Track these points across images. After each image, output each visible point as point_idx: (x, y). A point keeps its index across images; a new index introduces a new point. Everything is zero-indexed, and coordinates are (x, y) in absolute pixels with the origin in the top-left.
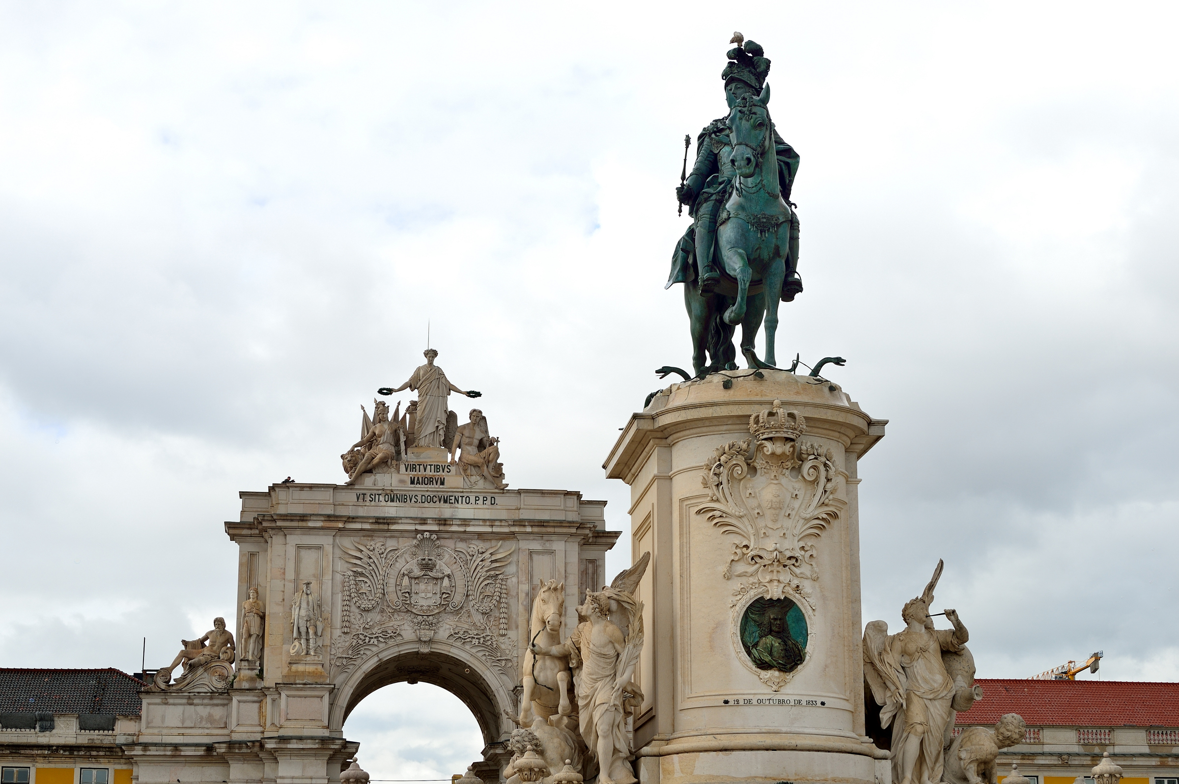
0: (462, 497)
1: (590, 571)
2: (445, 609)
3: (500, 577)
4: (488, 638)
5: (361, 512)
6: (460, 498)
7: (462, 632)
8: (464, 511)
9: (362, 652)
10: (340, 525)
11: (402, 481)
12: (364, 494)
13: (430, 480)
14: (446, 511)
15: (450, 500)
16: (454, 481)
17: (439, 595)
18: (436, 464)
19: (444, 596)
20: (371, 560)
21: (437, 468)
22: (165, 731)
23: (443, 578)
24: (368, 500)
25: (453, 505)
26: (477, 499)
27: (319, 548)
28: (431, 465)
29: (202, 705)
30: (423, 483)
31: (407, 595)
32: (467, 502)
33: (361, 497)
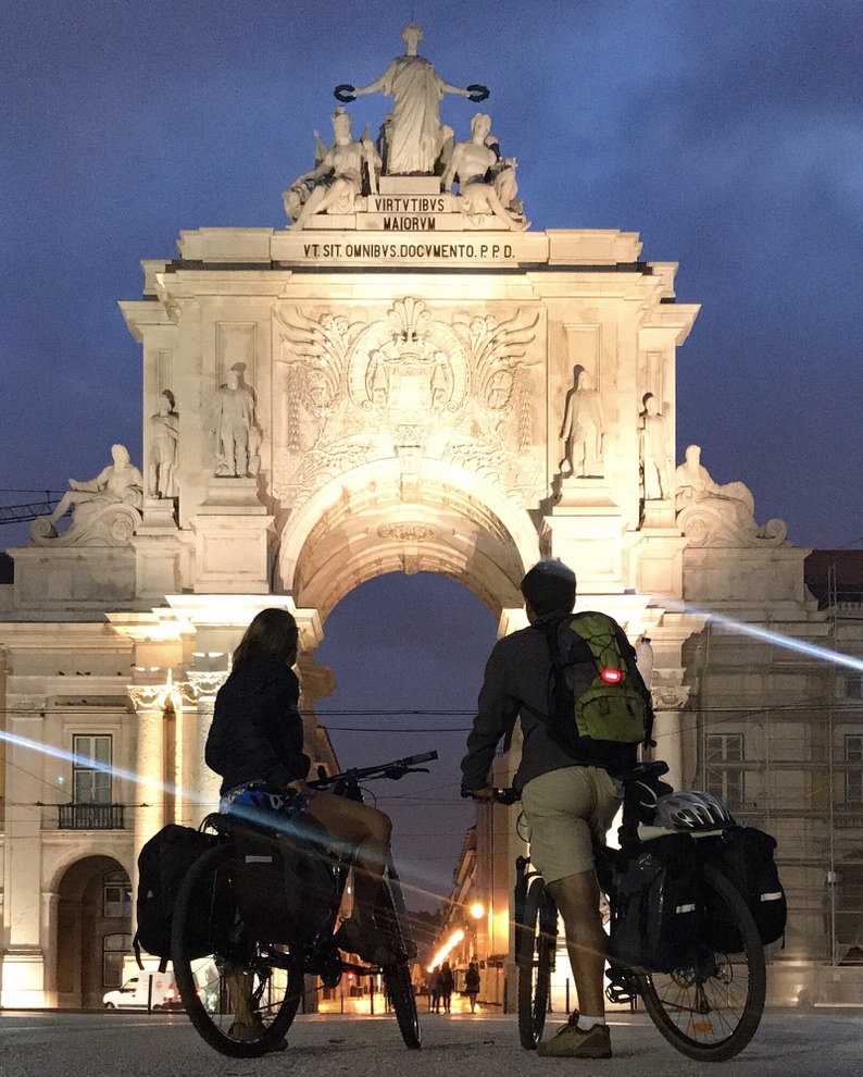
0: (462, 246)
2: (439, 415)
3: (520, 365)
4: (503, 458)
6: (459, 249)
7: (464, 448)
10: (280, 289)
11: (371, 225)
12: (315, 246)
13: (414, 223)
15: (444, 251)
16: (449, 222)
18: (422, 197)
19: (438, 394)
20: (329, 344)
21: (424, 204)
24: (322, 255)
26: (484, 249)
27: (251, 327)
28: (414, 200)
30: (403, 225)
31: (382, 393)
32: (470, 254)
33: (312, 250)
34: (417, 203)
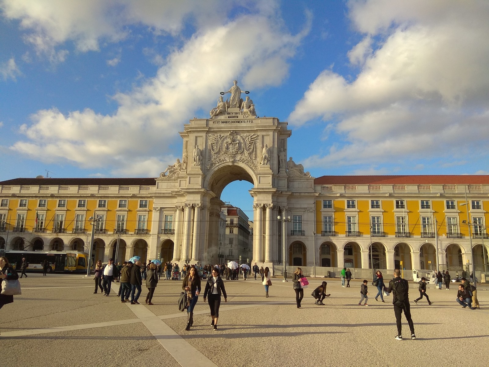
1: (283, 142)
2: (237, 153)
3: (254, 143)
5: (214, 126)
6: (242, 121)
7: (242, 159)
8: (243, 125)
9: (213, 165)
10: (207, 130)
11: (226, 117)
13: (234, 117)
14: (238, 125)
15: (239, 122)
16: (241, 117)
17: (235, 149)
21: (236, 113)
22: (162, 190)
23: (236, 144)
24: (216, 123)
25: (241, 123)
26: (247, 121)
27: (201, 137)
28: (234, 113)
29: (172, 182)
30: (232, 117)
31: (226, 149)
32: (245, 122)
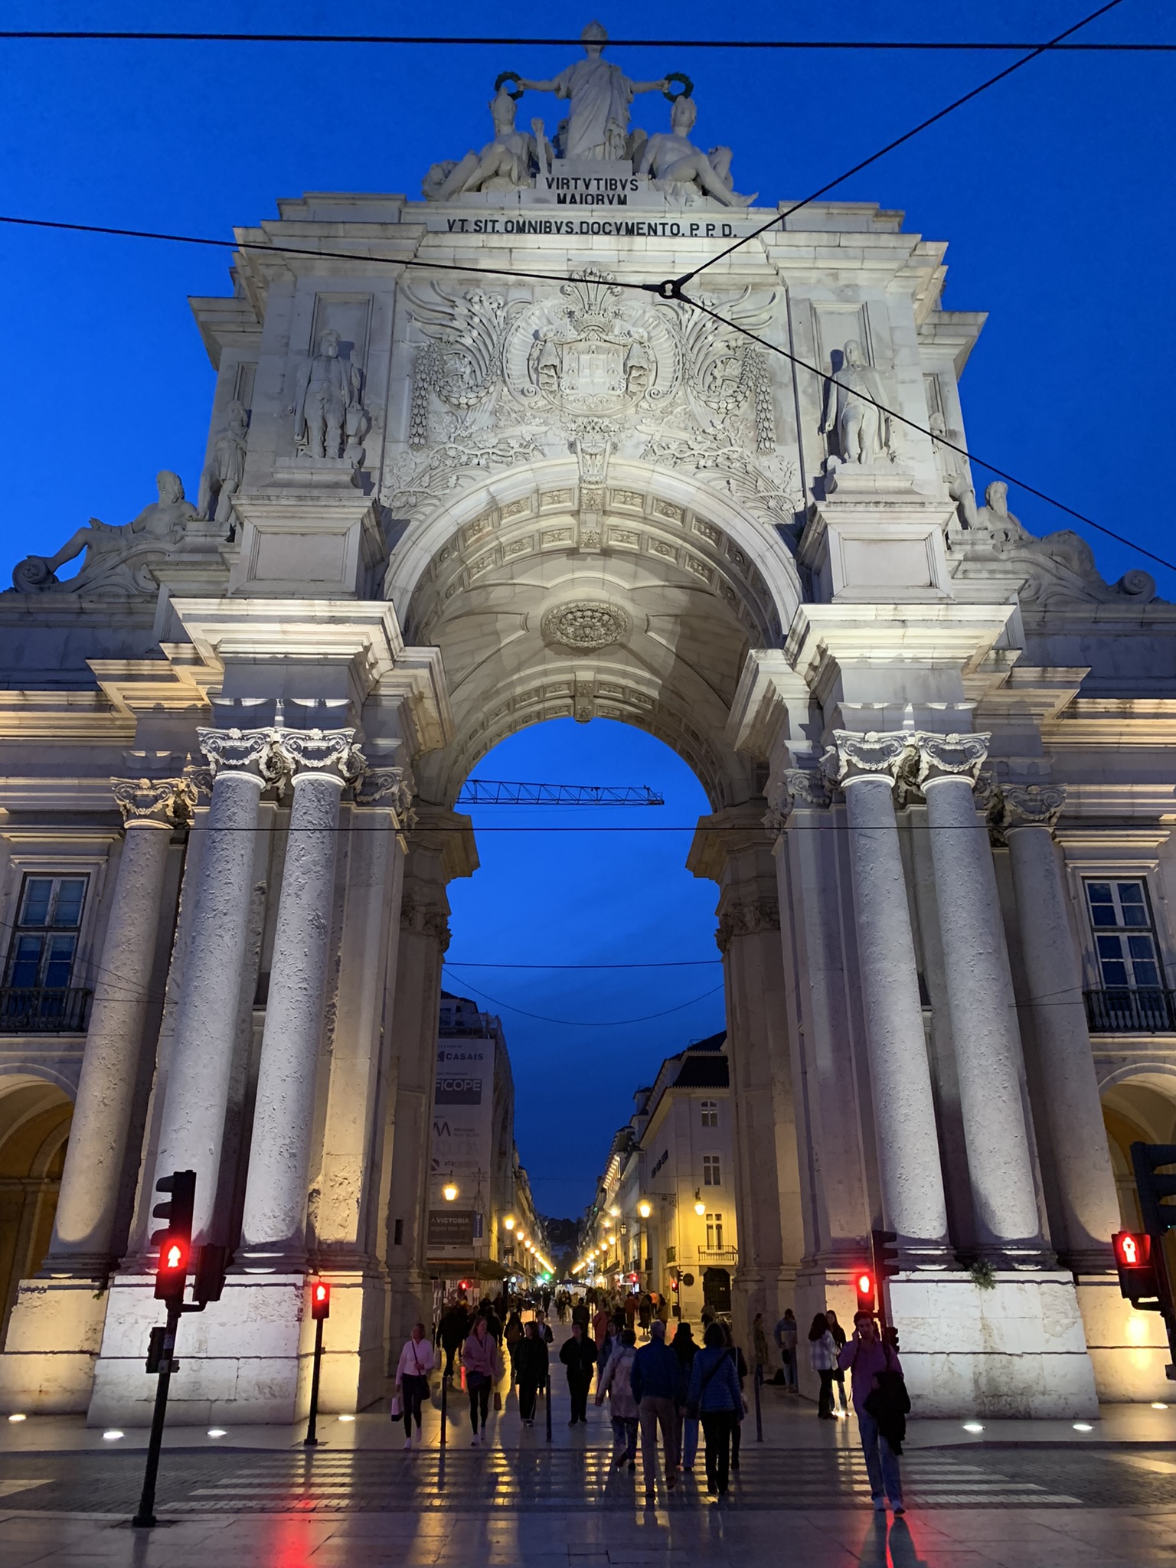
0: (664, 225)
3: (752, 348)
4: (735, 455)
7: (675, 446)
8: (664, 243)
10: (411, 250)
11: (540, 201)
15: (639, 229)
16: (644, 201)
17: (621, 374)
18: (609, 178)
19: (634, 373)
21: (612, 184)
23: (629, 345)
24: (471, 230)
25: (646, 239)
26: (694, 227)
27: (365, 301)
28: (598, 180)
30: (584, 200)
31: (552, 372)
32: (675, 233)
33: (457, 226)
34: (602, 183)
